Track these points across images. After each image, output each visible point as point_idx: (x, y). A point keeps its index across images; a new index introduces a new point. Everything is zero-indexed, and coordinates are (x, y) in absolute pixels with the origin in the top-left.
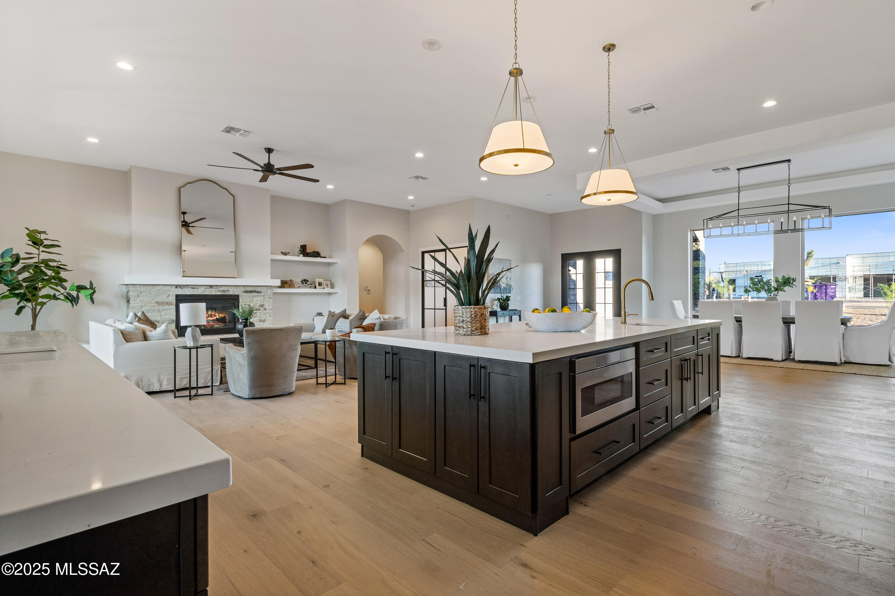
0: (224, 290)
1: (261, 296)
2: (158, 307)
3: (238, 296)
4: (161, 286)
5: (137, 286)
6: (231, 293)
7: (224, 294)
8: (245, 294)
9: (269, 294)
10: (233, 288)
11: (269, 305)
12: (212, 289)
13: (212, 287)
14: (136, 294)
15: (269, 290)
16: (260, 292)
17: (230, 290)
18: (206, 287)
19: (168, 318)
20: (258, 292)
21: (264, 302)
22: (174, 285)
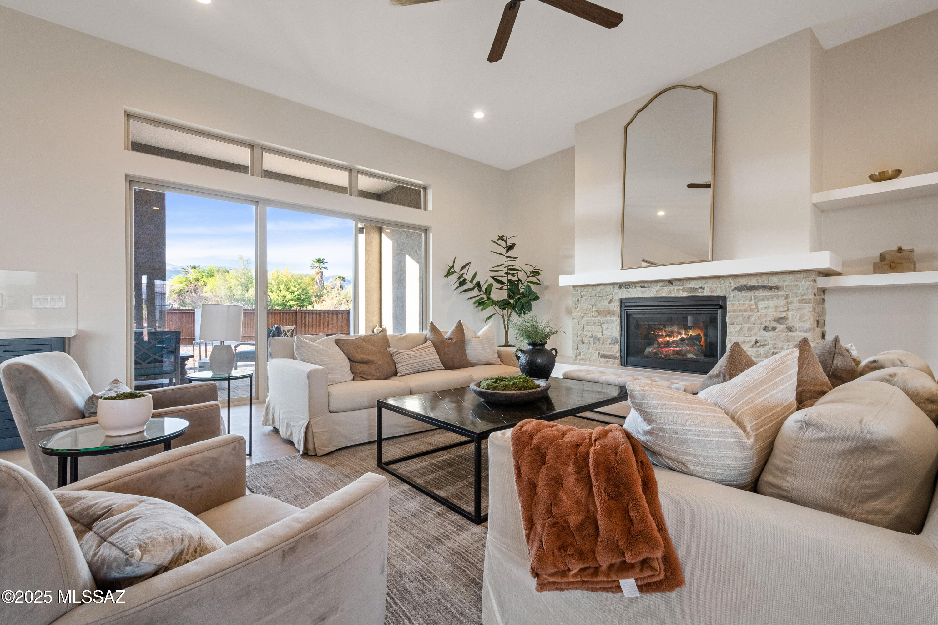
0: (694, 288)
1: (777, 298)
2: (598, 318)
3: (724, 298)
4: (602, 287)
5: (578, 288)
6: (707, 292)
7: (693, 295)
8: (737, 293)
9: (801, 291)
10: (711, 282)
11: (801, 318)
12: (672, 288)
13: (672, 283)
14: (576, 299)
15: (803, 282)
16: (777, 288)
17: (705, 286)
18: (662, 284)
19: (609, 334)
20: (771, 288)
21: (788, 310)
22: (616, 284)
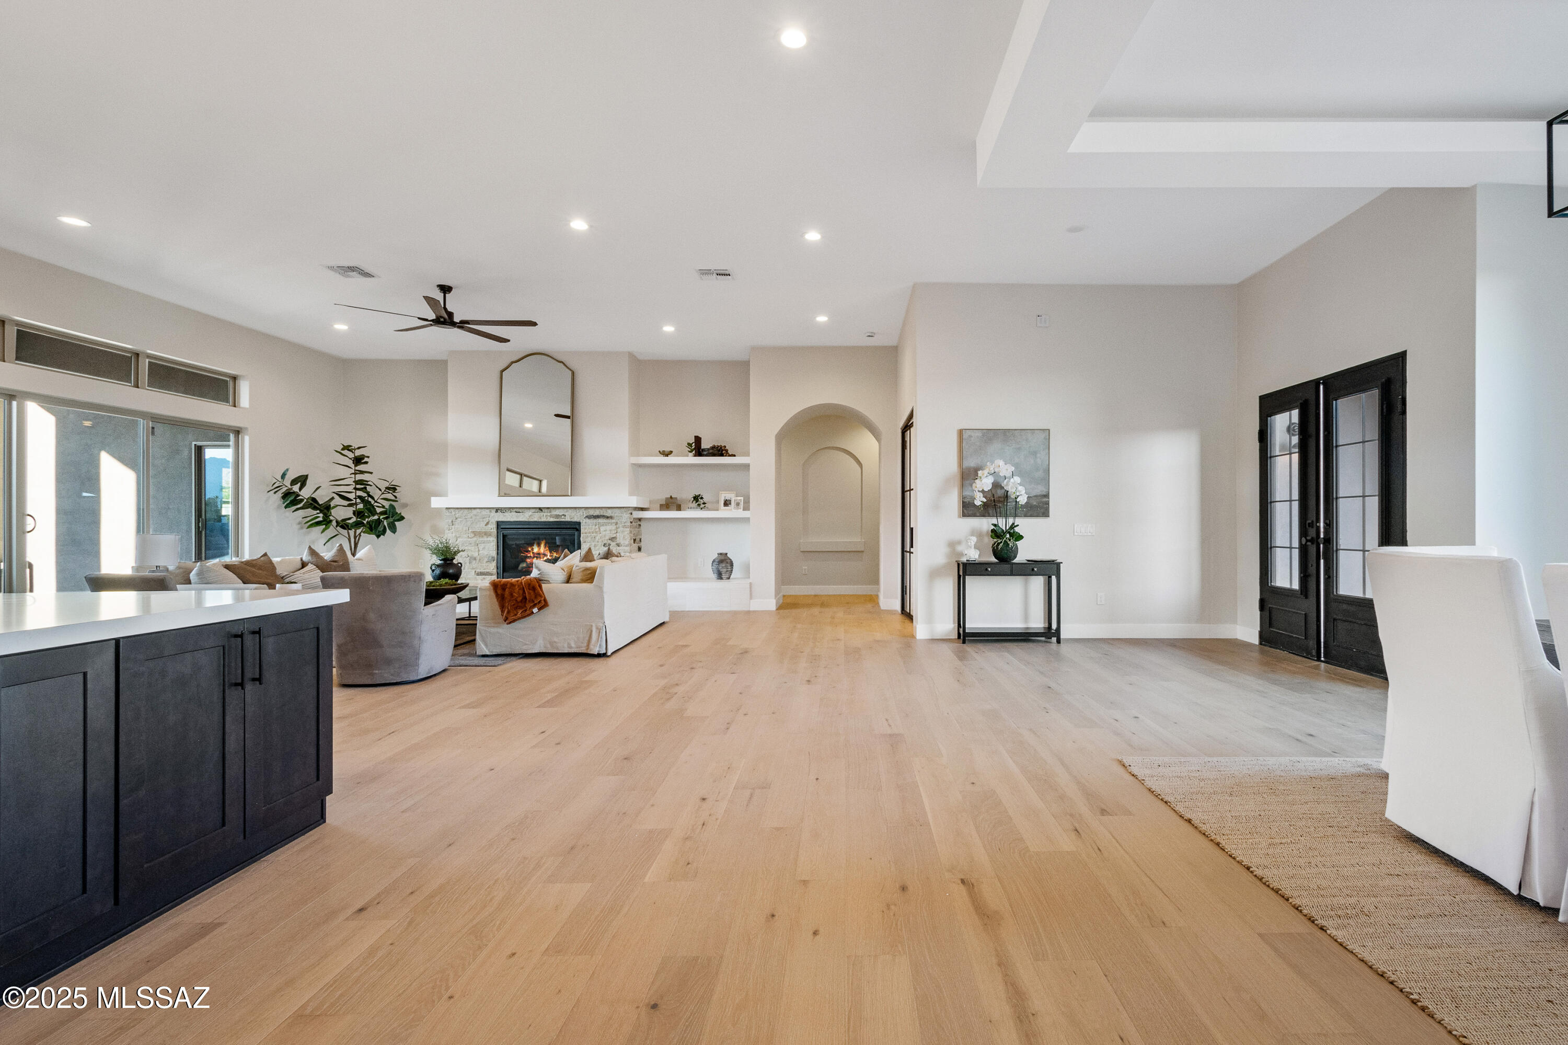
0: (558, 515)
1: (611, 524)
2: (475, 539)
3: (579, 524)
4: (478, 510)
5: (452, 510)
6: (568, 519)
7: (558, 520)
8: (587, 520)
9: (624, 520)
10: (570, 511)
11: (624, 538)
12: (542, 514)
13: (542, 510)
14: (450, 521)
15: (625, 515)
16: (611, 517)
17: (566, 514)
18: (533, 510)
19: (486, 554)
20: (608, 517)
21: (617, 532)
22: (493, 508)
